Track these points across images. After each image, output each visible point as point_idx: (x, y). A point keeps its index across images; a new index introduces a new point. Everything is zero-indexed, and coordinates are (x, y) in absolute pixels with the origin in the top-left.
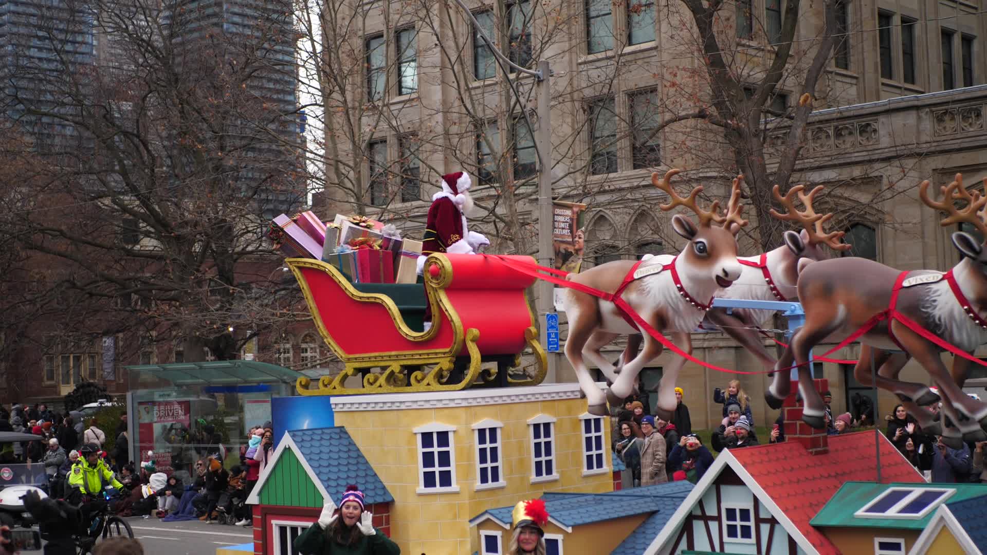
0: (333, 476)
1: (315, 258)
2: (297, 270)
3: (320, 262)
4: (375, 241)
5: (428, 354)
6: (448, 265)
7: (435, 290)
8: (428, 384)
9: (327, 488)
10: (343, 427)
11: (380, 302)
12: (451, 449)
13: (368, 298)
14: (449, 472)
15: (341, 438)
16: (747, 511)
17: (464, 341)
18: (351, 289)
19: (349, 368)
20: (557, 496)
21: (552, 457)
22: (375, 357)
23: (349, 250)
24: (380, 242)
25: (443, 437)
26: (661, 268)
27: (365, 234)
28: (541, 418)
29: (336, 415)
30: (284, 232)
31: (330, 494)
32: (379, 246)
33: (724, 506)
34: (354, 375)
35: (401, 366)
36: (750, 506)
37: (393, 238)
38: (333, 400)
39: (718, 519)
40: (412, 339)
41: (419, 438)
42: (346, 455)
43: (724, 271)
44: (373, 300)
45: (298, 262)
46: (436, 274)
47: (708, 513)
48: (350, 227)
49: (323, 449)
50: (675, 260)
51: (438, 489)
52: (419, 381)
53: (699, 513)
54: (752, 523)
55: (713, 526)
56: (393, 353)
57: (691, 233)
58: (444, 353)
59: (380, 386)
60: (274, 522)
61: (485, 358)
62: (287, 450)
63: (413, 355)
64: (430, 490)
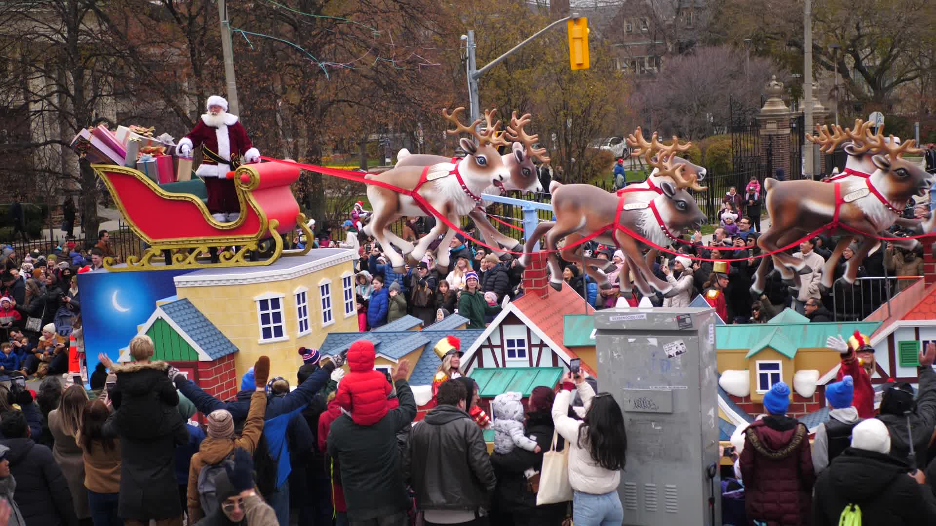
1: (118, 165)
2: (103, 174)
3: (124, 168)
5: (236, 239)
6: (257, 174)
7: (244, 192)
8: (237, 261)
10: (186, 299)
11: (190, 200)
12: (281, 310)
13: (178, 197)
14: (281, 326)
16: (523, 340)
17: (268, 229)
18: (160, 191)
19: (156, 250)
21: (332, 308)
22: (183, 241)
25: (276, 303)
26: (448, 173)
27: (151, 142)
28: (323, 281)
29: (178, 290)
30: (91, 144)
31: (204, 350)
32: (165, 152)
33: (505, 338)
35: (209, 248)
36: (524, 337)
38: (177, 279)
39: (501, 346)
40: (220, 228)
41: (258, 304)
42: (198, 320)
43: (500, 176)
44: (183, 199)
45: (105, 168)
46: (246, 181)
47: (494, 343)
49: (184, 317)
50: (457, 167)
51: (274, 339)
52: (227, 259)
53: (487, 344)
54: (526, 348)
55: (498, 351)
56: (201, 238)
57: (473, 151)
58: (250, 238)
59: (190, 263)
62: (159, 320)
63: (220, 240)
64: (268, 340)
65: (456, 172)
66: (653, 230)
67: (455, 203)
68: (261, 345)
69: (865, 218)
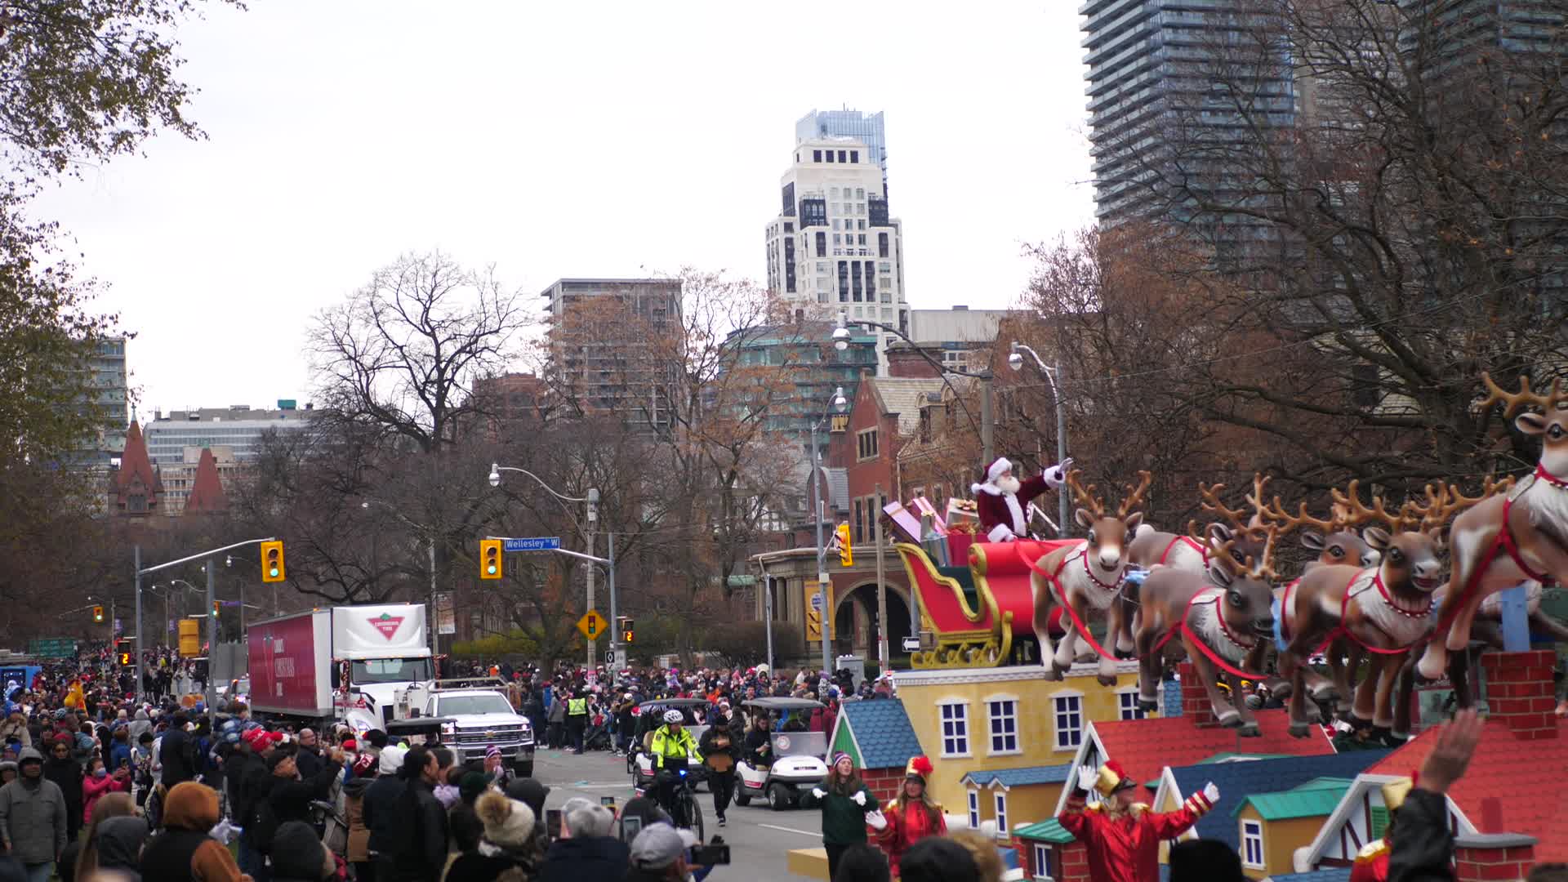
1: (916, 543)
6: (982, 554)
7: (977, 577)
9: (863, 751)
10: (900, 699)
11: (952, 586)
12: (966, 719)
13: (944, 582)
14: (965, 740)
15: (894, 708)
17: (1000, 623)
18: (934, 573)
23: (941, 535)
25: (960, 709)
27: (965, 518)
28: (1066, 693)
31: (865, 756)
35: (947, 645)
40: (970, 620)
41: (940, 709)
44: (947, 584)
51: (956, 754)
59: (931, 663)
64: (951, 755)
66: (1215, 633)
68: (943, 759)
69: (1367, 620)
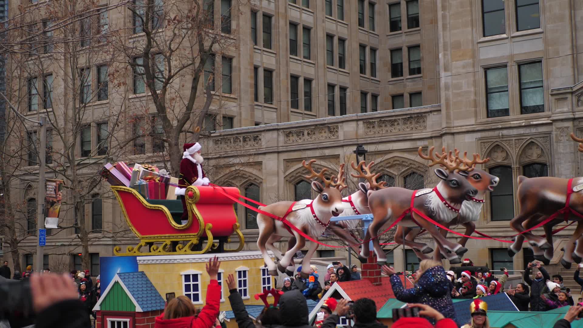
0: (141, 296)
1: (125, 186)
2: (116, 192)
3: (128, 188)
4: (156, 178)
5: (186, 236)
6: (198, 192)
7: (191, 204)
8: (186, 251)
9: (138, 301)
10: (143, 272)
11: (161, 209)
12: (199, 283)
13: (155, 207)
14: (198, 294)
15: (142, 277)
17: (205, 229)
18: (145, 202)
19: (143, 242)
20: (250, 307)
21: (247, 288)
22: (157, 237)
23: (144, 182)
24: (159, 178)
25: (195, 277)
26: (306, 206)
27: (151, 174)
28: (241, 268)
29: (139, 266)
30: (110, 172)
31: (139, 304)
32: (159, 180)
34: (145, 246)
35: (171, 241)
37: (165, 176)
38: (138, 258)
40: (177, 228)
41: (183, 278)
42: (145, 286)
44: (157, 208)
45: (117, 188)
46: (191, 196)
48: (143, 171)
49: (134, 282)
52: (180, 249)
56: (167, 235)
57: (321, 191)
58: (194, 235)
59: (160, 252)
60: (108, 319)
61: (215, 238)
62: (117, 283)
63: (177, 236)
65: (310, 206)
67: (310, 227)
